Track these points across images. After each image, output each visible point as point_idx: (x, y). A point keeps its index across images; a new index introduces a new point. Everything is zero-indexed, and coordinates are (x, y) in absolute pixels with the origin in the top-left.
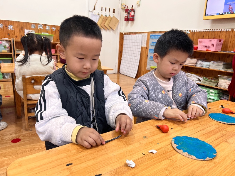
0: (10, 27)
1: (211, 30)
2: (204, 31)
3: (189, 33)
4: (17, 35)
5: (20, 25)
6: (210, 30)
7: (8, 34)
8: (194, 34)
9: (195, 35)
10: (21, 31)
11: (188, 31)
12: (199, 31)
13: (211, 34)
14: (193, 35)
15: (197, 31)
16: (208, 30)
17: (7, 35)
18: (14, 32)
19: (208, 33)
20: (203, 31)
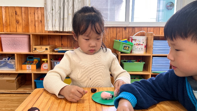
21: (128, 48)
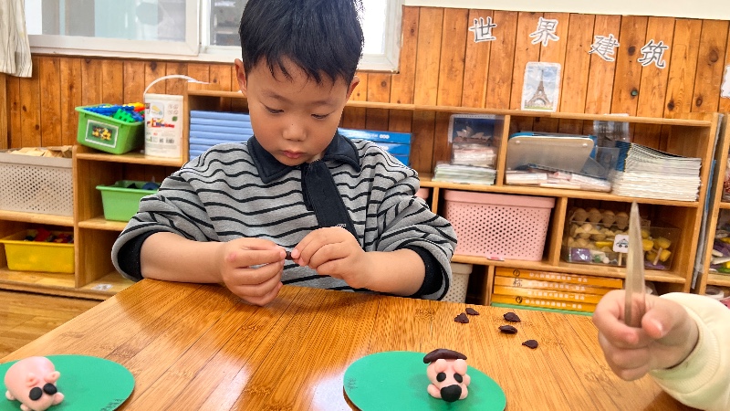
0: (651, 55)
4: (678, 98)
5: (706, 37)
7: (634, 93)
10: (701, 75)
17: (625, 95)
18: (663, 78)
21: (109, 135)
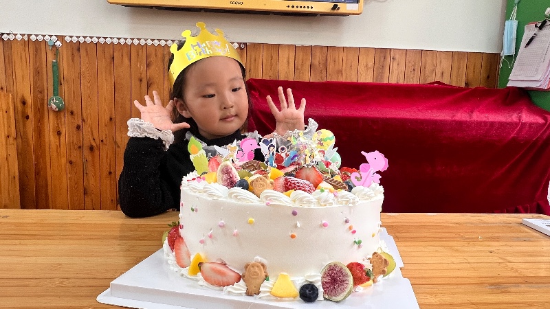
1: (136, 42)
2: (113, 43)
3: (58, 44)
6: (132, 39)
8: (79, 50)
9: (83, 52)
11: (54, 38)
12: (95, 40)
13: (138, 52)
14: (76, 53)
15: (88, 40)
16: (126, 39)
19: (125, 50)
20: (109, 41)
